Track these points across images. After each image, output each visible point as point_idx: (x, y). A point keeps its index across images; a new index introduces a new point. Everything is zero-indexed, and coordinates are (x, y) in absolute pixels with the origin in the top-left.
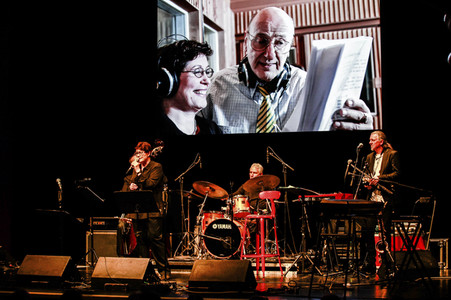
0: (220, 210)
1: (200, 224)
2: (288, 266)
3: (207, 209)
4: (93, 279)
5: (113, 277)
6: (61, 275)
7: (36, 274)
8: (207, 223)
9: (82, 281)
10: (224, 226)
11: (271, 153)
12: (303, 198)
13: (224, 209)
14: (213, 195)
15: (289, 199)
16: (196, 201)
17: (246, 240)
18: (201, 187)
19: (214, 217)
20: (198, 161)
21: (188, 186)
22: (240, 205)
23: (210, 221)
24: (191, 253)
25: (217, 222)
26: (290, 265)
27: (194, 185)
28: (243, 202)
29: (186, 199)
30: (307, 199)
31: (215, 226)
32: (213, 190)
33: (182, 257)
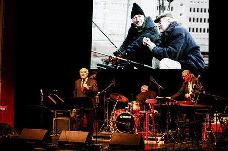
0: (124, 108)
1: (113, 115)
2: (159, 138)
3: (117, 108)
4: (59, 142)
5: (70, 141)
6: (42, 139)
7: (29, 138)
8: (117, 115)
9: (52, 143)
10: (126, 117)
11: (152, 79)
12: (168, 103)
13: (127, 108)
14: (121, 100)
15: (161, 104)
16: (112, 104)
17: (138, 124)
18: (115, 96)
19: (121, 112)
20: (113, 83)
21: (108, 96)
22: (135, 106)
23: (119, 114)
24: (108, 130)
25: (123, 114)
26: (160, 138)
27: (111, 95)
28: (137, 105)
29: (106, 102)
30: (170, 104)
31: (121, 117)
32: (121, 98)
33: (104, 132)
